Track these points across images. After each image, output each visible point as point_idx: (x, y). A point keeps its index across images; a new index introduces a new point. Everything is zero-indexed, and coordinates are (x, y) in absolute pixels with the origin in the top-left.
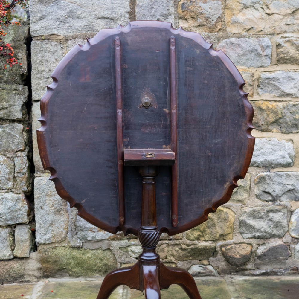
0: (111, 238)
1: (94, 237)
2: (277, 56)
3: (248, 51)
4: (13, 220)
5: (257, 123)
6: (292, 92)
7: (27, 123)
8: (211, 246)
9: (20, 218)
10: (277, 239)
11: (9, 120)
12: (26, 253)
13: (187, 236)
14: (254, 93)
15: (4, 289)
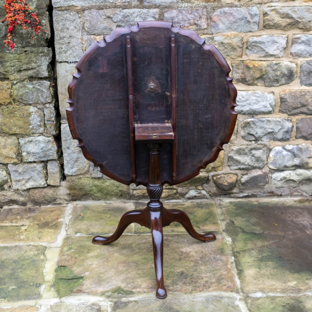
2: (264, 23)
3: (239, 19)
4: (45, 157)
5: (245, 79)
6: (275, 53)
7: (52, 78)
8: (205, 176)
9: (51, 155)
10: (258, 170)
11: (38, 77)
12: (57, 183)
14: (243, 54)
15: (42, 212)
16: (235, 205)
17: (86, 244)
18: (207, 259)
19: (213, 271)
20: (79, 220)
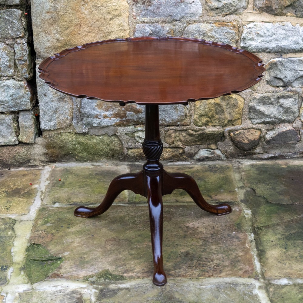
0: (117, 124)
1: (100, 124)
4: (16, 107)
7: (25, 6)
8: (219, 131)
9: (23, 104)
10: (287, 124)
11: (6, 5)
12: (31, 139)
13: (195, 122)
15: (12, 176)
16: (257, 169)
17: (66, 216)
18: (219, 236)
19: (227, 251)
20: (58, 186)
